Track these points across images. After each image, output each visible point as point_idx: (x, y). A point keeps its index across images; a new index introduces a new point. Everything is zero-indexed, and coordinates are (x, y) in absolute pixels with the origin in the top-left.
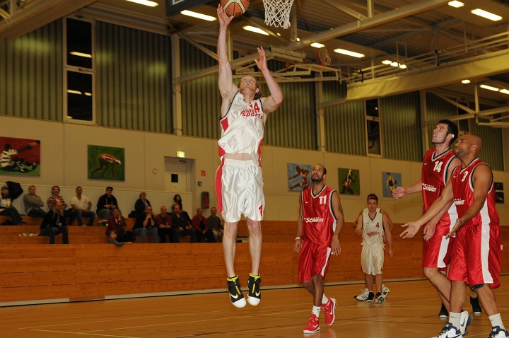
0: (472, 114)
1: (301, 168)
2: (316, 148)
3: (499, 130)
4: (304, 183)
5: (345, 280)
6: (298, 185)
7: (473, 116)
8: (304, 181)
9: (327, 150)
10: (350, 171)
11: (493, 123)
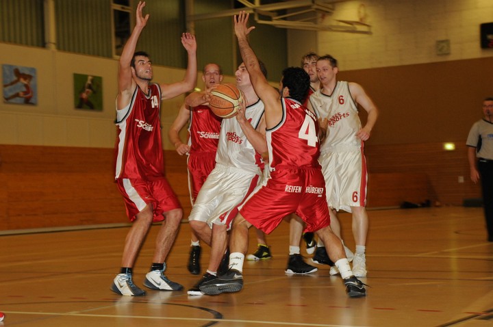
0: (249, 9)
1: (21, 71)
2: (43, 44)
3: (284, 31)
4: (25, 93)
5: (81, 224)
6: (17, 95)
7: (252, 12)
8: (24, 89)
9: (59, 48)
10: (90, 78)
11: (277, 22)
